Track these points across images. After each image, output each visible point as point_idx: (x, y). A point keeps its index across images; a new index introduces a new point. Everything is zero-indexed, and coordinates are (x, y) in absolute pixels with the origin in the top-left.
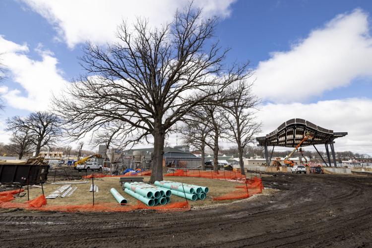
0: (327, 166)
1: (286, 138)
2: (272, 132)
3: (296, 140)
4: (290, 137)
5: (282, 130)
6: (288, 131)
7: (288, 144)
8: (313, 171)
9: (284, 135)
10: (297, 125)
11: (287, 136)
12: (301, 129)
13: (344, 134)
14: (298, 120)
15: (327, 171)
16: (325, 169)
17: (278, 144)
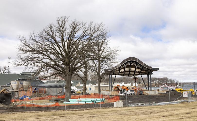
0: (147, 90)
1: (125, 70)
2: (117, 66)
3: (131, 71)
4: (127, 69)
5: (123, 64)
6: (126, 65)
7: (126, 74)
8: (138, 93)
9: (124, 68)
10: (133, 61)
11: (125, 69)
12: (135, 64)
13: (157, 69)
14: (133, 58)
15: (146, 93)
16: (145, 92)
17: (119, 74)
